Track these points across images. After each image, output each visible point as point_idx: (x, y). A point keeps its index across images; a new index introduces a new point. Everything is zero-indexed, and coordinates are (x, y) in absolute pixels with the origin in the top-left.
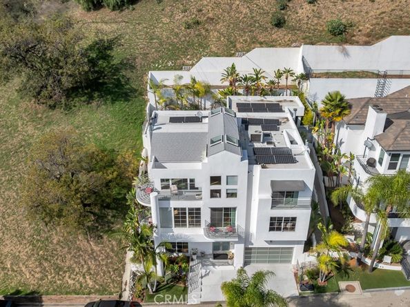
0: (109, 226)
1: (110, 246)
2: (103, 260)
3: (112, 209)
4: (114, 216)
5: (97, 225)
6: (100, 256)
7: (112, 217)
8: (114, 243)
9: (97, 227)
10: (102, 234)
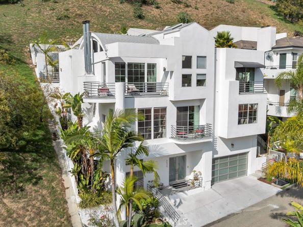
0: (30, 173)
1: (40, 198)
2: (31, 220)
3: (29, 152)
4: (34, 160)
5: (11, 174)
6: (25, 216)
7: (32, 161)
8: (44, 192)
9: (12, 177)
10: (21, 184)
